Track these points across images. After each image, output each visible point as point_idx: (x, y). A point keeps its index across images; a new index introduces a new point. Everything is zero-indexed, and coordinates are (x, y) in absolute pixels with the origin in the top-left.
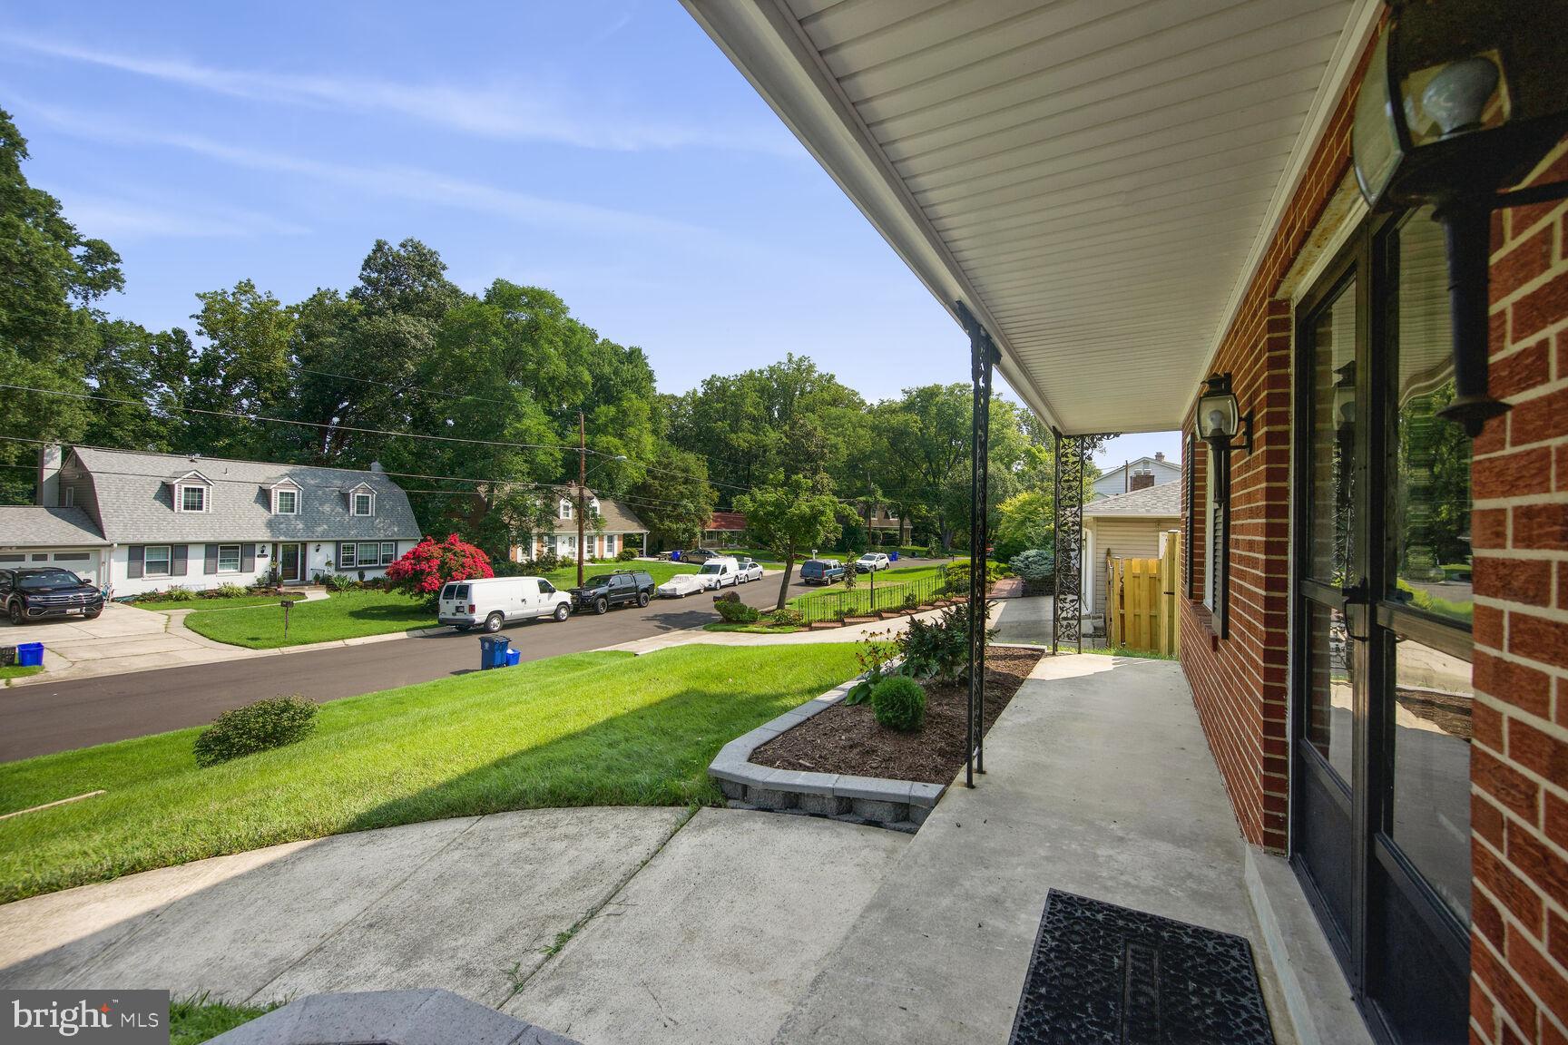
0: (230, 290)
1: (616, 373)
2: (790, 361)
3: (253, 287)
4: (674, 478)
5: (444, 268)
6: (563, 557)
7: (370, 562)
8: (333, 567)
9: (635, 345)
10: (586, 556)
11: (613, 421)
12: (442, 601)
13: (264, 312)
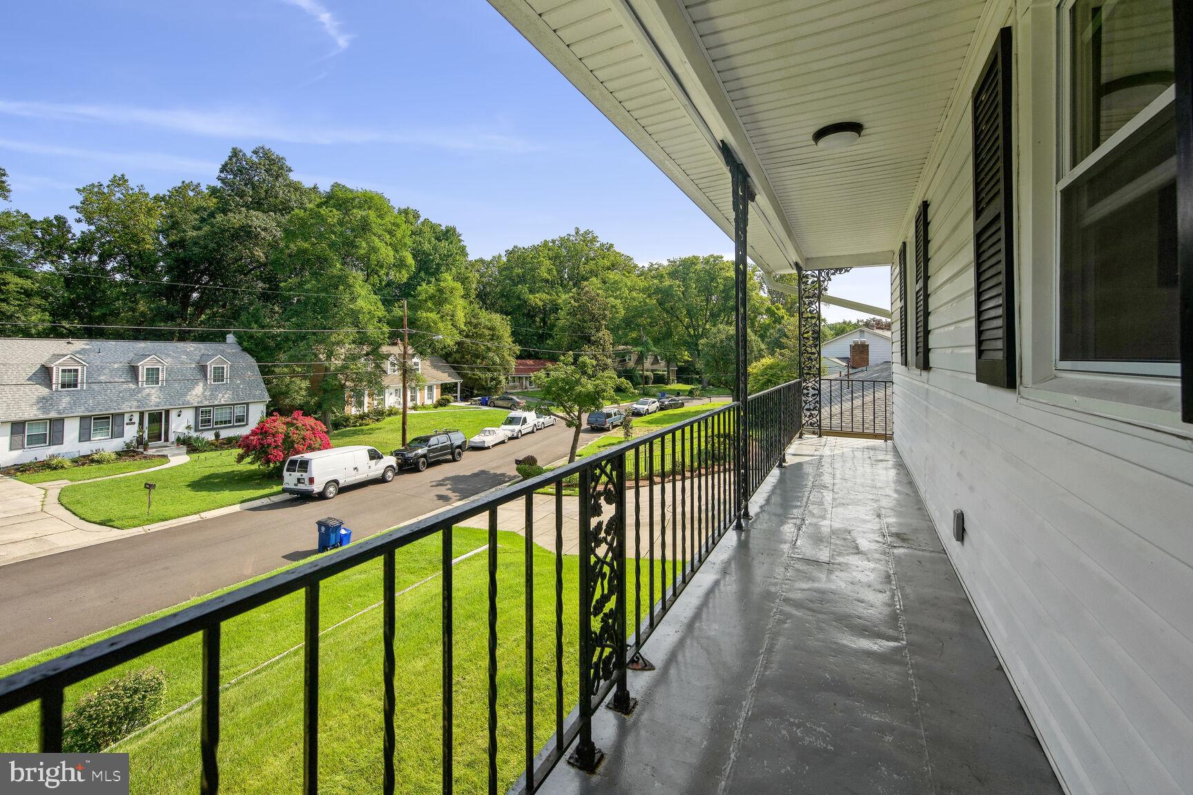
0: (106, 183)
1: (435, 248)
2: (577, 233)
3: (126, 181)
4: (481, 336)
5: (290, 170)
6: (390, 407)
7: (225, 422)
8: (193, 430)
9: (451, 224)
10: (410, 404)
11: (432, 297)
12: (286, 473)
13: (135, 200)
